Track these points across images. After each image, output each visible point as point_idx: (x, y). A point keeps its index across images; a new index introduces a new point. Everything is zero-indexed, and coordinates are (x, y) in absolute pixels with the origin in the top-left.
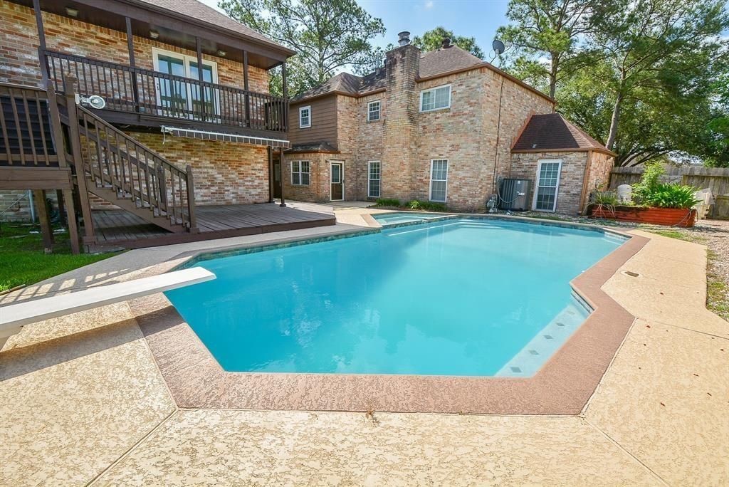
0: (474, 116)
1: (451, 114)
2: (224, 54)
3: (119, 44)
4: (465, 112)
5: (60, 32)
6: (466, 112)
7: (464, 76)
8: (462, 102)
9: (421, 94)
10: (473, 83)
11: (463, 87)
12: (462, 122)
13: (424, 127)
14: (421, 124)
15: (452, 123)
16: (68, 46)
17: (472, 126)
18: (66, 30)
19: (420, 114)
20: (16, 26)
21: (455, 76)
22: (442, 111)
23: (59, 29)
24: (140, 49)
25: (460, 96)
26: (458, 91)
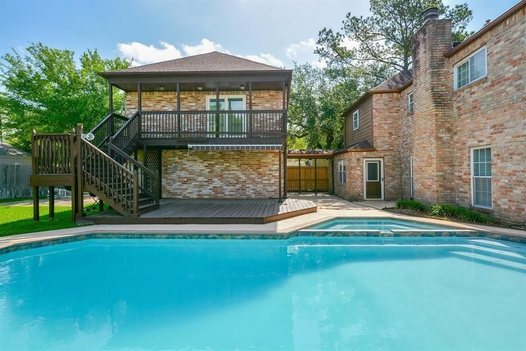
0: (520, 78)
1: (489, 83)
2: (243, 88)
3: (189, 99)
4: (506, 76)
5: (162, 100)
6: (509, 75)
7: (501, 28)
8: (502, 63)
9: (455, 70)
10: (514, 32)
11: (502, 43)
12: (504, 91)
13: (459, 108)
14: (455, 105)
15: (492, 95)
16: (165, 106)
17: (519, 93)
18: (165, 98)
19: (454, 93)
20: (147, 102)
21: (489, 34)
22: (478, 84)
23: (163, 99)
24: (199, 99)
25: (498, 56)
26: (495, 51)
